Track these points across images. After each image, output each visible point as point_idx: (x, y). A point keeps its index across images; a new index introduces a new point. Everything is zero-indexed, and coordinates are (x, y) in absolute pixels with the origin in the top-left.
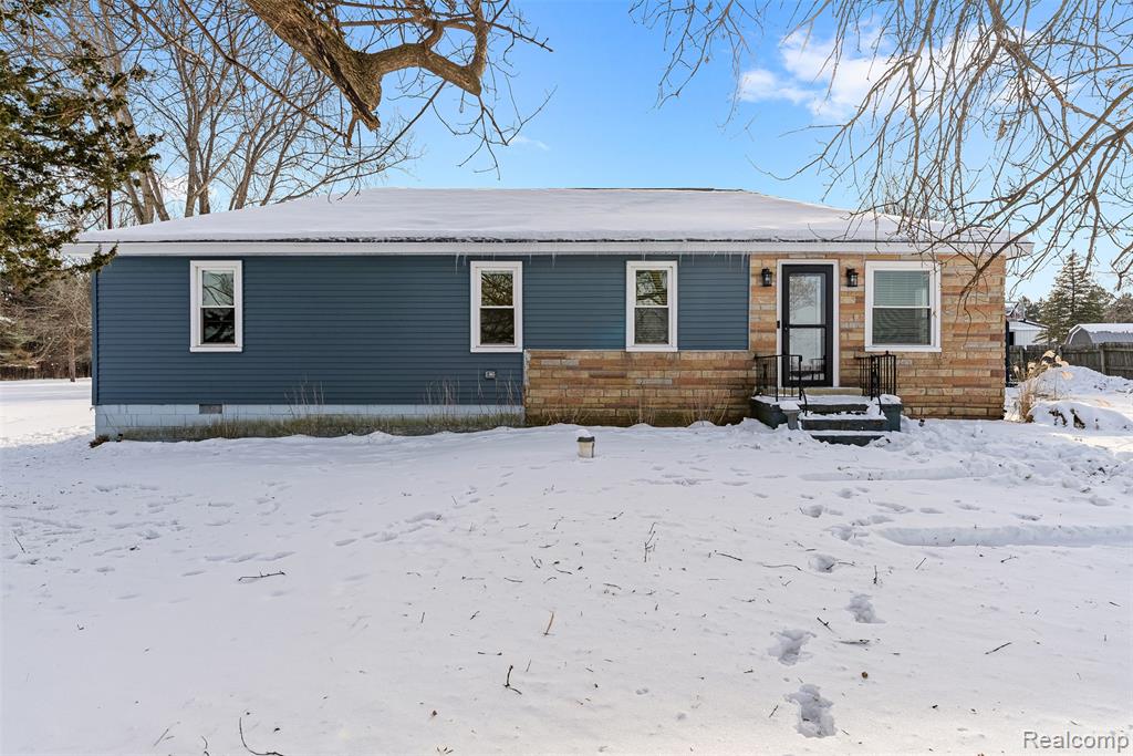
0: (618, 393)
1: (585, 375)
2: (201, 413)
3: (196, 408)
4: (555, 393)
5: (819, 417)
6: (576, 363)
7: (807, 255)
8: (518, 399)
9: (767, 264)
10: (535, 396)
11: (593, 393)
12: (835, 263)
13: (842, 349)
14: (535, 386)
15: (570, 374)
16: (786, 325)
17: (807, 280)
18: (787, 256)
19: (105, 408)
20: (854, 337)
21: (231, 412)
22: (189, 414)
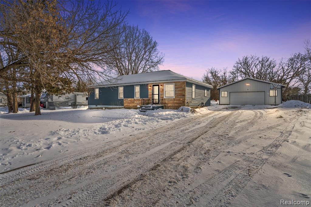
0: (133, 105)
1: (130, 102)
3: (95, 106)
4: (127, 104)
5: (145, 108)
6: (129, 100)
7: (156, 83)
8: (123, 105)
9: (151, 85)
10: (125, 105)
11: (131, 104)
12: (159, 84)
13: (161, 98)
14: (125, 104)
15: (128, 102)
16: (153, 94)
17: (155, 87)
18: (153, 84)
19: (89, 106)
20: (162, 96)
21: (99, 106)
22: (94, 106)
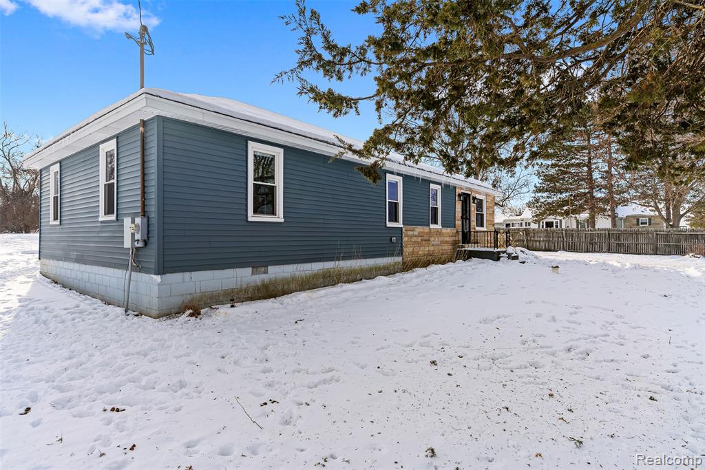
0: (428, 249)
1: (420, 239)
2: (253, 274)
3: (249, 270)
4: (411, 249)
6: (417, 233)
7: (466, 189)
9: (459, 191)
10: (406, 251)
11: (422, 249)
12: (471, 193)
13: (472, 229)
14: (406, 246)
15: (416, 239)
18: (463, 188)
20: (474, 223)
22: (244, 276)
